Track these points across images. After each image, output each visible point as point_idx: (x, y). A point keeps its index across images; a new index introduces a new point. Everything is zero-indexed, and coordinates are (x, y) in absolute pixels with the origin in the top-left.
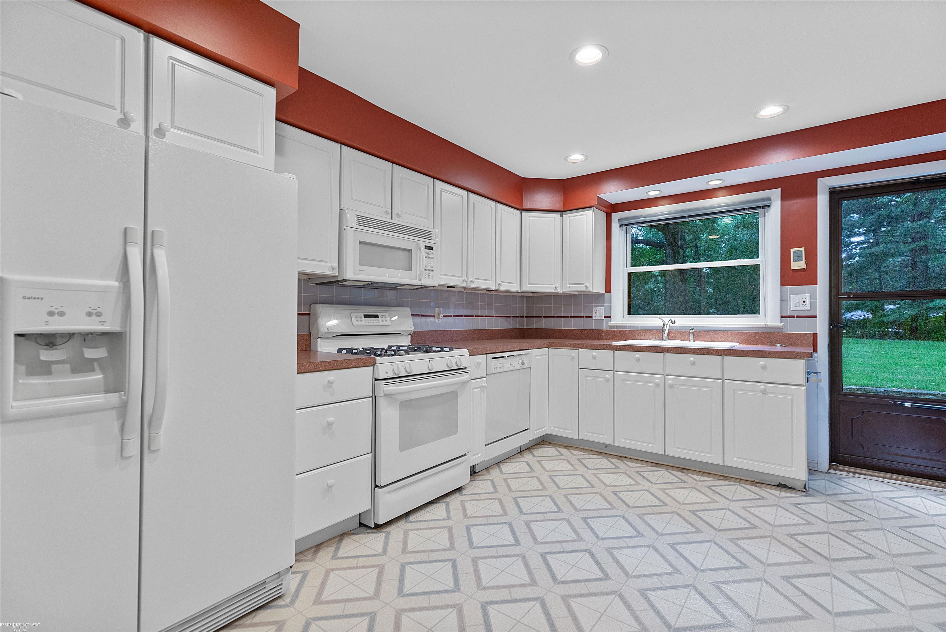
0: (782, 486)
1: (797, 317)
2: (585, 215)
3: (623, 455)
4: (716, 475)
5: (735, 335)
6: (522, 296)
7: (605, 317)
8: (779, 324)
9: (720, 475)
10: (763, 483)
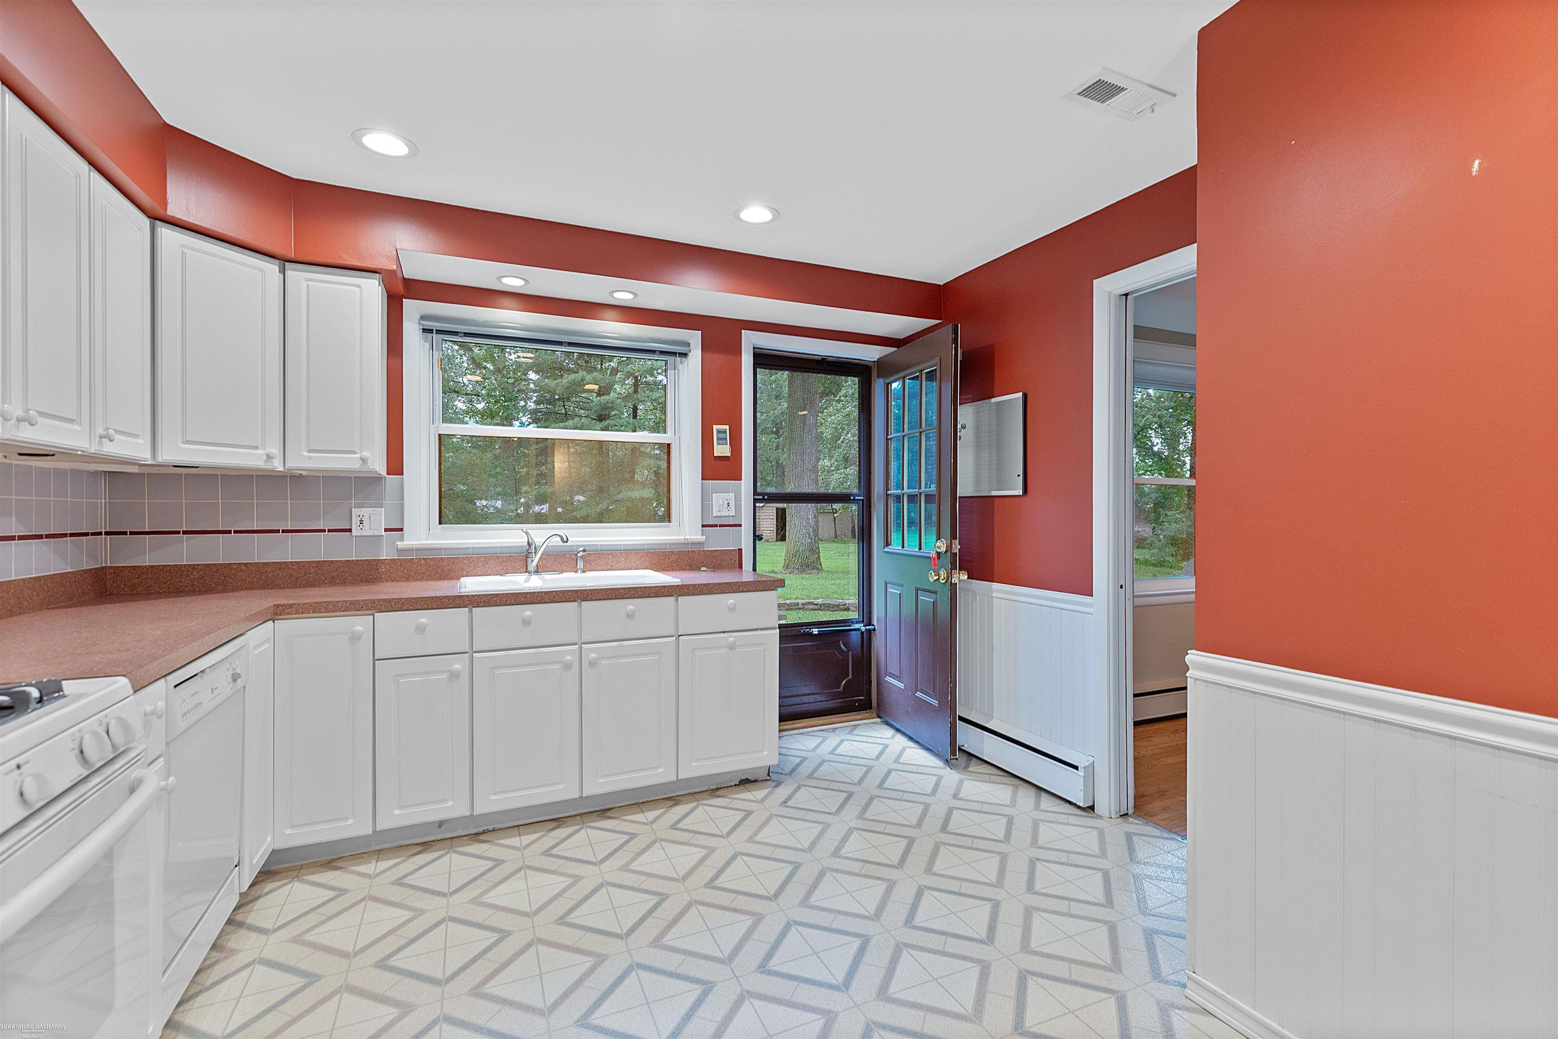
0: (746, 782)
1: (721, 526)
2: (359, 286)
3: (481, 830)
4: (657, 800)
5: (642, 556)
6: (96, 473)
7: (386, 530)
8: (700, 537)
9: (663, 799)
10: (721, 788)
